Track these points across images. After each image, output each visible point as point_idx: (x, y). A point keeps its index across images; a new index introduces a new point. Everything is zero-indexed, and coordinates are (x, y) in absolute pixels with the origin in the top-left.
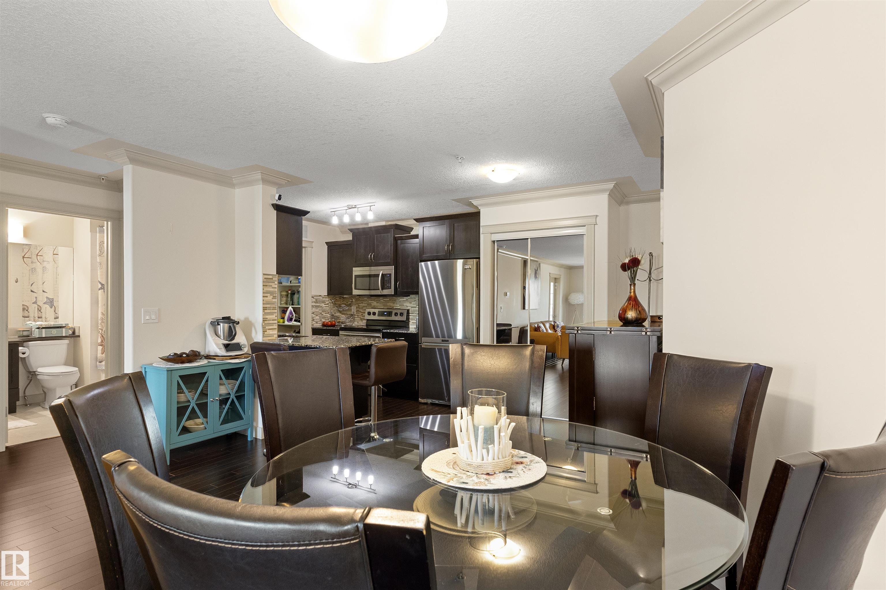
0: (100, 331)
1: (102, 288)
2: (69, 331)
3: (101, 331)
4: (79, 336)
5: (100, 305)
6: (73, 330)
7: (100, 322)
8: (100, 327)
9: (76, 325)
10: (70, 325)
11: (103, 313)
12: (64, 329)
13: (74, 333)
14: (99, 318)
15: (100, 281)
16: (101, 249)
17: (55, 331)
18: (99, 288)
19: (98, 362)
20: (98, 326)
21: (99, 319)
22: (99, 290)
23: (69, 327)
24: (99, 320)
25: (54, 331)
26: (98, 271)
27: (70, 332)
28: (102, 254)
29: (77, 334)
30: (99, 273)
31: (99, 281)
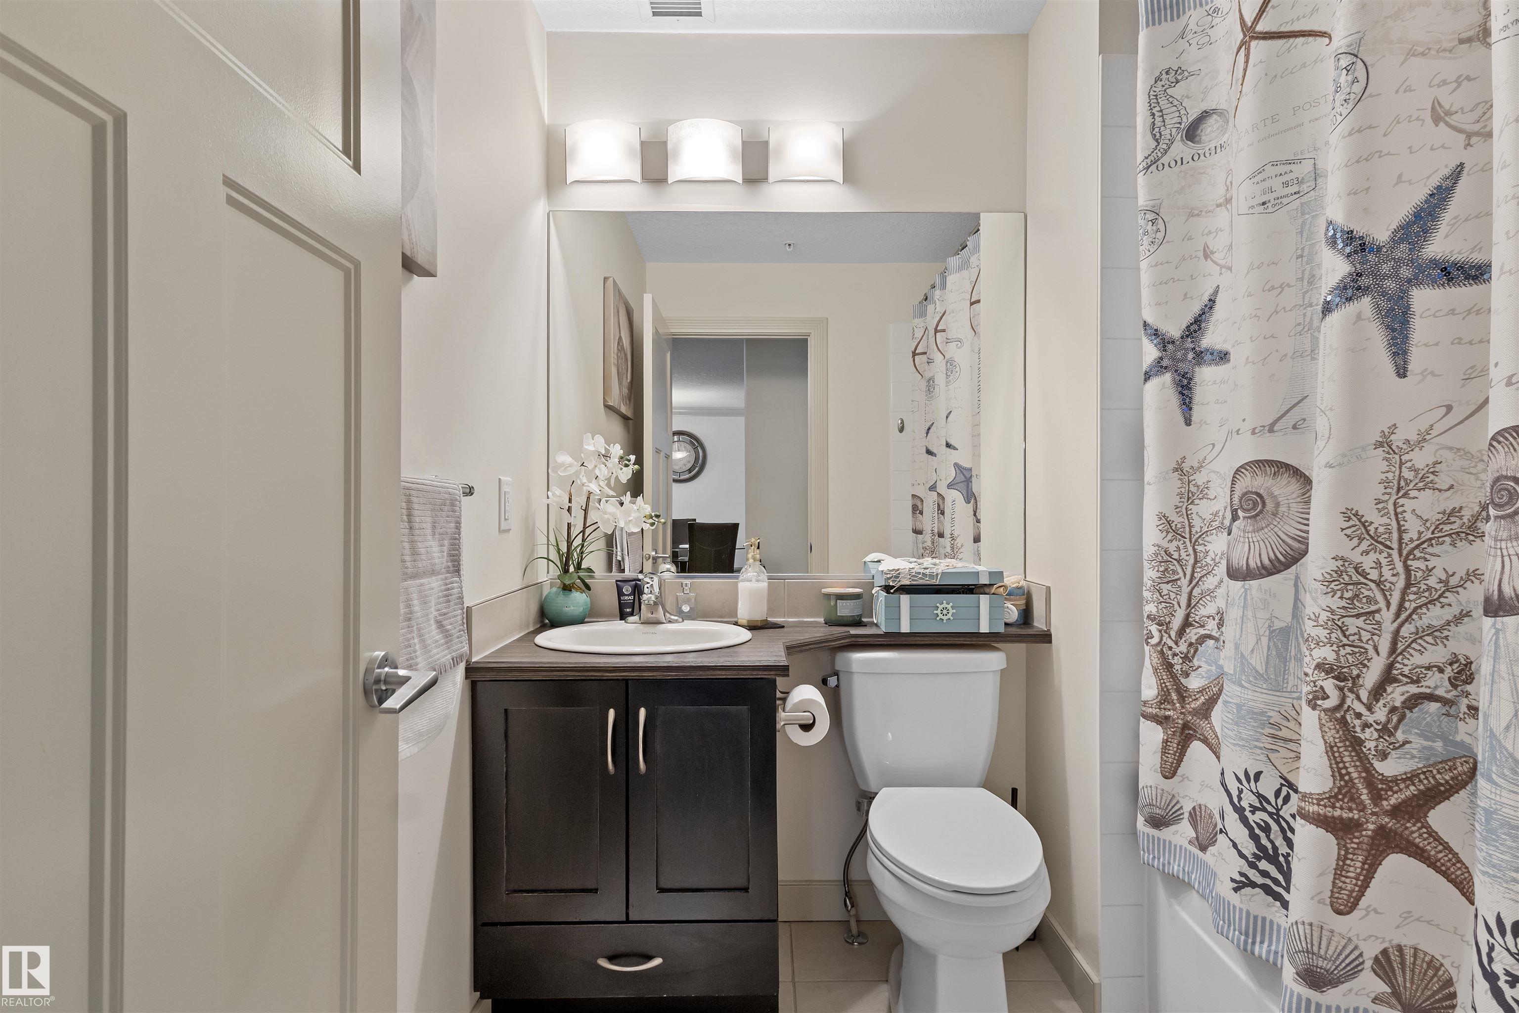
0: (1154, 629)
1: (1165, 363)
2: (1008, 604)
3: (1156, 634)
4: (1046, 637)
5: (1151, 472)
6: (1024, 602)
7: (1150, 574)
8: (1150, 608)
9: (1037, 578)
10: (1011, 580)
11: (1169, 523)
12: (984, 600)
13: (1027, 615)
14: (1148, 551)
15: (1150, 321)
16: (1158, 120)
17: (949, 607)
18: (1145, 366)
19: (1140, 820)
20: (1139, 602)
21: (1145, 557)
22: (1147, 377)
23: (1005, 587)
24: (1145, 563)
25: (945, 605)
26: (1144, 265)
27: (1012, 613)
28: (1166, 151)
29: (1039, 623)
30: (1146, 277)
31: (1145, 324)
